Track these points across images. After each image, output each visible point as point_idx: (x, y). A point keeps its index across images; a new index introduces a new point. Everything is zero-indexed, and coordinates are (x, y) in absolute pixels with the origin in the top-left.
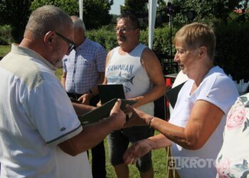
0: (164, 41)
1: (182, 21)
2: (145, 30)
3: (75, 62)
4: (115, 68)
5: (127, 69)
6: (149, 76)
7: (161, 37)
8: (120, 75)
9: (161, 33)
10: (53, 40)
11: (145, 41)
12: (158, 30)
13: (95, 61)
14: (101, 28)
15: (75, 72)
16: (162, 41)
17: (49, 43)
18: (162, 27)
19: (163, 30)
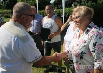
0: (70, 13)
4: (46, 24)
5: (50, 24)
6: (58, 26)
7: (69, 11)
8: (48, 26)
10: (25, 18)
13: (40, 21)
17: (24, 20)
19: (70, 9)
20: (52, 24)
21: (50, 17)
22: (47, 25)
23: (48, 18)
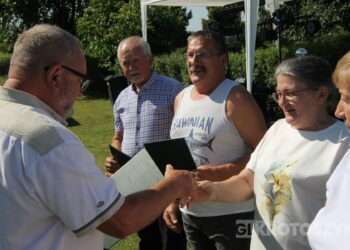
0: (269, 68)
1: (294, 38)
2: (240, 53)
3: (139, 112)
4: (185, 123)
5: (202, 126)
7: (264, 62)
8: (191, 135)
9: (264, 56)
10: (59, 79)
11: (240, 68)
12: (259, 52)
14: (174, 51)
15: (138, 128)
16: (266, 68)
18: (265, 47)
19: (267, 52)
20: (209, 124)
21: (206, 90)
22: (190, 127)
23: (197, 93)
